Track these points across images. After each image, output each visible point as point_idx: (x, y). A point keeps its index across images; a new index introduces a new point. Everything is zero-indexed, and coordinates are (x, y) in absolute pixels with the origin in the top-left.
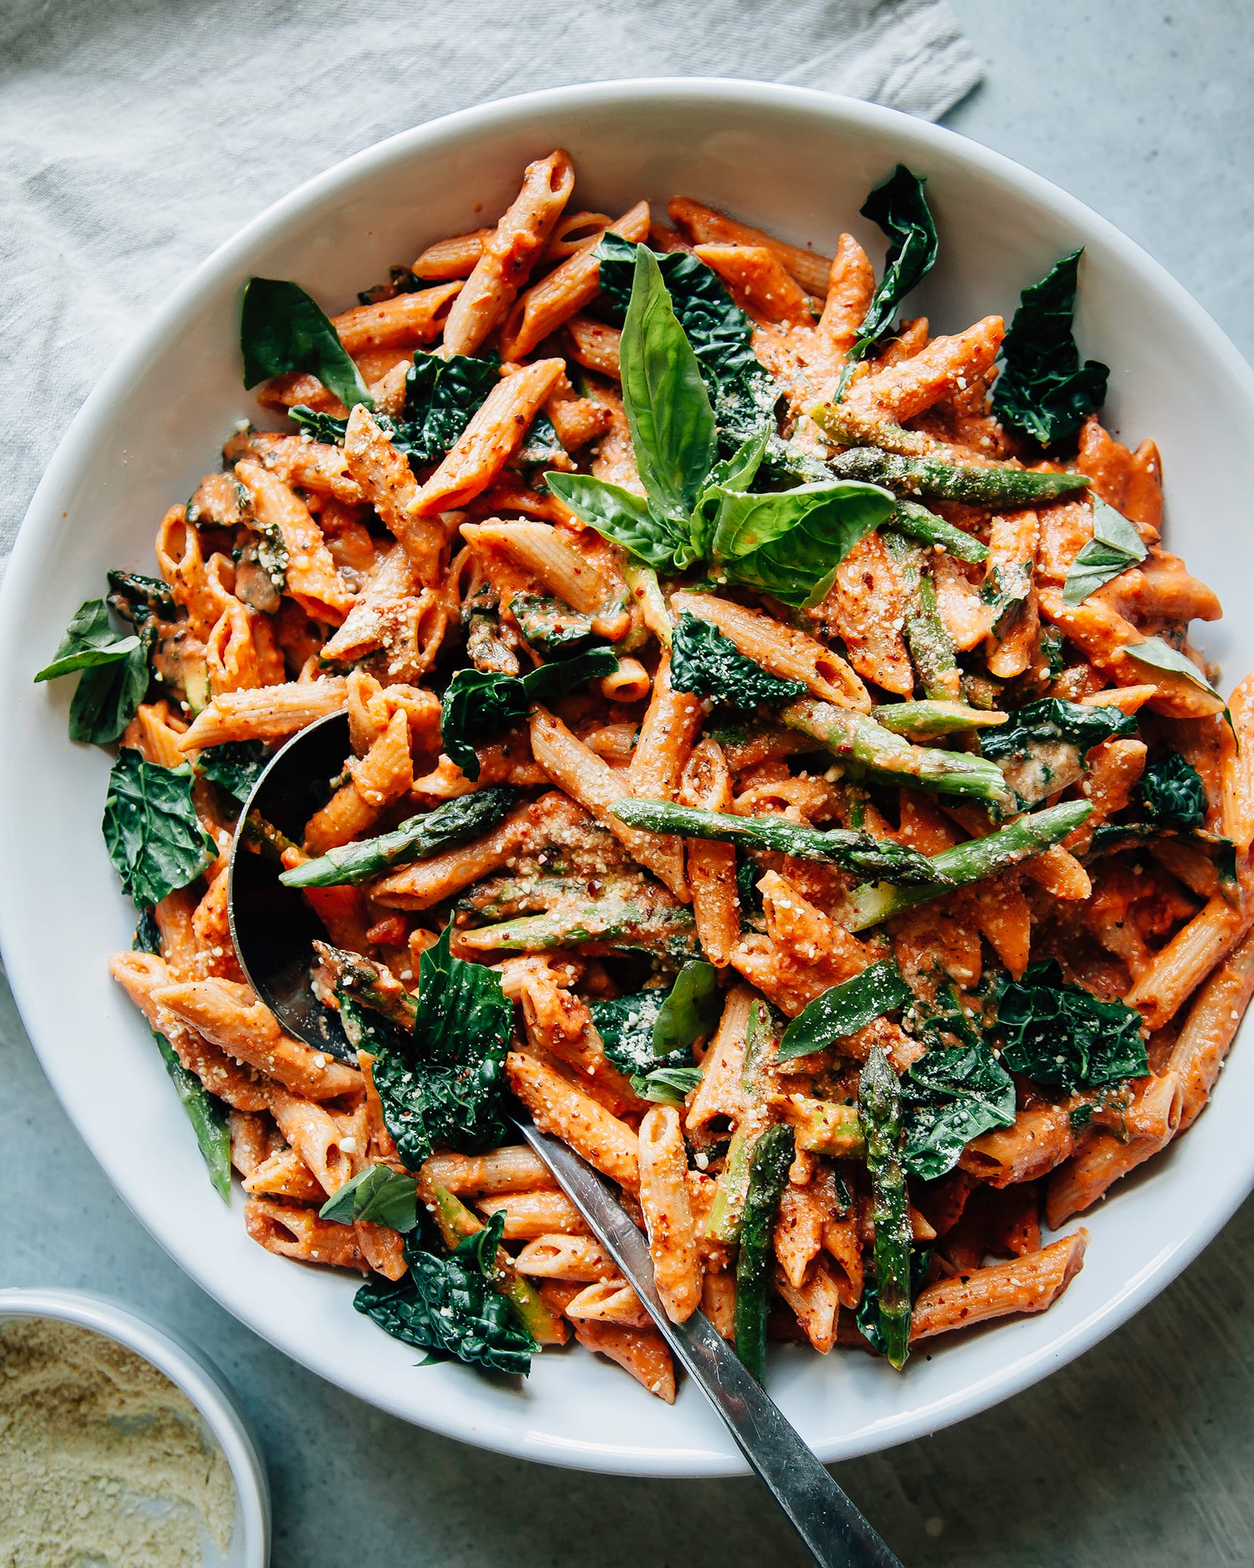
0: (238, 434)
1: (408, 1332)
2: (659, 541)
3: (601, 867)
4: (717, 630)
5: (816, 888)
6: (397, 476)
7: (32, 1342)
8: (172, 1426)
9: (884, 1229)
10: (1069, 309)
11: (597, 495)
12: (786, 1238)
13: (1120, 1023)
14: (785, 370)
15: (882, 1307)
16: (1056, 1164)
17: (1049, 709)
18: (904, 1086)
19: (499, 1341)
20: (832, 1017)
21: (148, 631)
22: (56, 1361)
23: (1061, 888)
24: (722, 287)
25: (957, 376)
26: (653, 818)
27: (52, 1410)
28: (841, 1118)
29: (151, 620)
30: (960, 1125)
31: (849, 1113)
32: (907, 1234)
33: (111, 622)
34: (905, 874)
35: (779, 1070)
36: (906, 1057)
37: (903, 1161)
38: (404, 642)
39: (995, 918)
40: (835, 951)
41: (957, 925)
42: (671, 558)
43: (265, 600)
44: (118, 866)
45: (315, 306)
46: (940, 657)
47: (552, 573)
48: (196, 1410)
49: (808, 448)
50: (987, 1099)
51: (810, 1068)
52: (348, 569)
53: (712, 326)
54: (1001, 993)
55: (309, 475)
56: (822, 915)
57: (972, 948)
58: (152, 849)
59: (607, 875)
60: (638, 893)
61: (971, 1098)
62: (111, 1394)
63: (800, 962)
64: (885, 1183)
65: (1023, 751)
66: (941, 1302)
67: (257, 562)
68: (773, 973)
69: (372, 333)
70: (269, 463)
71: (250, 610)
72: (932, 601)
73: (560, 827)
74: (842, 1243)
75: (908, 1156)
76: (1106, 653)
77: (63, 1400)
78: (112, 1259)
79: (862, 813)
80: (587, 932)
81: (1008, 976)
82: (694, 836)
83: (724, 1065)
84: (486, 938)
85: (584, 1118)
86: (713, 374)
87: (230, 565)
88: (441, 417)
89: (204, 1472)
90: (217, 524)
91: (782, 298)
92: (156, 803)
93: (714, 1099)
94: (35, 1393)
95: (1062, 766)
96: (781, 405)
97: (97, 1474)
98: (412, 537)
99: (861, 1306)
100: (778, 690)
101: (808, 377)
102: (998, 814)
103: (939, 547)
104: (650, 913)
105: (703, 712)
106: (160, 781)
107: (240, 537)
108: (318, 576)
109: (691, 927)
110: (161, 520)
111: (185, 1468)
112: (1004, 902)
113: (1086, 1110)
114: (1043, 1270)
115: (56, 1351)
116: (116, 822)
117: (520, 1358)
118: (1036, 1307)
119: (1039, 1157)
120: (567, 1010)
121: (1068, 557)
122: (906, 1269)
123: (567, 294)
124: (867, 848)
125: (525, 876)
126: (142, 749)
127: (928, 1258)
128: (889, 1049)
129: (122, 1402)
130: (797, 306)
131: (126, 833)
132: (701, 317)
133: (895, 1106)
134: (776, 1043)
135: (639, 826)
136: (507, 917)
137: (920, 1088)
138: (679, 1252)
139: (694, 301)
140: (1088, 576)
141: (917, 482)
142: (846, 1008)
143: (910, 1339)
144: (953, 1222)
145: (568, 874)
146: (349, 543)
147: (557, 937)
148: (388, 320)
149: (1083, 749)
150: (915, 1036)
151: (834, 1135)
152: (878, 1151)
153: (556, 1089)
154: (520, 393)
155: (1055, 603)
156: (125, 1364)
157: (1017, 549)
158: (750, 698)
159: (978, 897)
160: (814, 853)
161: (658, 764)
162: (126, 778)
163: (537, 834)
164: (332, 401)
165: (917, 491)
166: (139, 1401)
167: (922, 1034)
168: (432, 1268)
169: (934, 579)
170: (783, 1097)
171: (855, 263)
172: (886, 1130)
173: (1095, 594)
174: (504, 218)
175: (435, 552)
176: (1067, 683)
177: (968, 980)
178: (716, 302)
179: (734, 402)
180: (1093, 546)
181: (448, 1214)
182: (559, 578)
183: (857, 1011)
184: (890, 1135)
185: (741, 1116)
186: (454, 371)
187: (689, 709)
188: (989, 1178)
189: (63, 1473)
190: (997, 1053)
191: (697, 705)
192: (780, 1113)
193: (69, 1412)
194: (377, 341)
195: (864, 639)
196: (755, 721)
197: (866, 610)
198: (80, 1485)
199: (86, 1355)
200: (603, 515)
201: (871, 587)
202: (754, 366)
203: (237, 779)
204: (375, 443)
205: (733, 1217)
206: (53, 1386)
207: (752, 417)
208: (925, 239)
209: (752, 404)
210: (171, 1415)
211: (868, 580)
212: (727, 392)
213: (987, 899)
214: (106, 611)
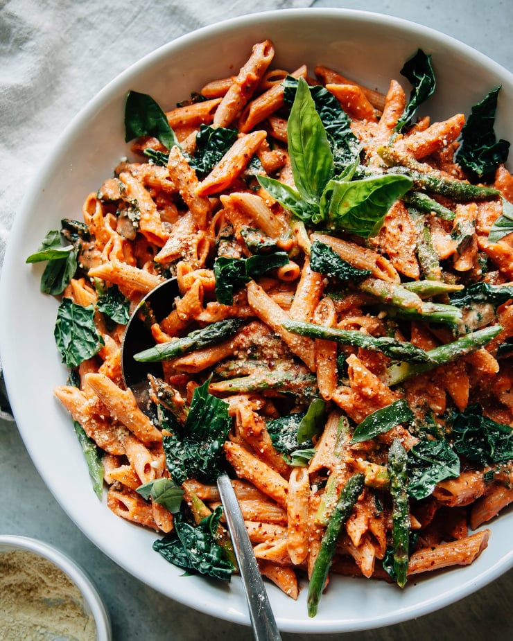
0: (122, 163)
1: (176, 560)
2: (306, 212)
3: (276, 356)
4: (331, 248)
5: (373, 365)
6: (190, 177)
7: (10, 562)
8: (70, 604)
9: (397, 522)
10: (493, 115)
11: (279, 189)
12: (352, 523)
13: (508, 434)
14: (365, 138)
15: (395, 558)
16: (477, 497)
17: (481, 287)
18: (409, 457)
19: (217, 564)
20: (377, 424)
21: (78, 245)
22: (20, 571)
23: (485, 367)
24: (338, 103)
25: (443, 139)
26: (300, 328)
27: (18, 594)
28: (379, 470)
29: (79, 240)
30: (434, 475)
31: (383, 469)
32: (408, 524)
33: (62, 241)
34: (415, 358)
35: (352, 448)
36: (410, 444)
37: (407, 490)
38: (191, 255)
39: (453, 382)
40: (380, 393)
41: (435, 385)
42: (311, 218)
43: (130, 234)
44: (61, 351)
45: (158, 106)
46: (432, 261)
47: (260, 218)
48: (81, 597)
49: (375, 170)
50: (447, 465)
51: (366, 447)
52: (167, 223)
53: (332, 119)
54: (454, 418)
55: (152, 179)
56: (375, 376)
57: (442, 396)
58: (75, 342)
59: (277, 359)
60: (291, 368)
61: (439, 464)
62: (44, 588)
63: (364, 397)
64: (399, 500)
65: (468, 306)
66: (422, 558)
67: (127, 217)
68: (351, 403)
69: (182, 119)
70: (134, 174)
71: (123, 238)
72: (429, 237)
73: (258, 337)
74: (378, 529)
75: (409, 489)
76: (507, 265)
77: (23, 590)
78: (48, 529)
79: (394, 333)
80: (267, 384)
81: (457, 410)
82: (319, 338)
83: (326, 445)
84: (222, 386)
85: (260, 470)
86: (333, 138)
87: (115, 219)
88: (211, 154)
89: (83, 625)
90: (110, 200)
91: (364, 109)
92: (78, 322)
93: (321, 460)
94: (11, 585)
95: (487, 314)
96: (363, 153)
97: (36, 623)
98: (195, 205)
99: (385, 558)
100: (358, 273)
101: (375, 141)
102: (457, 333)
103: (433, 213)
104: (296, 376)
105: (324, 284)
106: (79, 312)
107: (120, 205)
108: (154, 223)
109: (316, 382)
110: (87, 197)
111: (75, 623)
112: (458, 375)
113: (492, 473)
114: (470, 545)
115: (21, 566)
116: (60, 331)
117: (226, 572)
118: (466, 563)
119: (470, 493)
120: (256, 422)
121: (490, 223)
122: (407, 541)
123: (269, 103)
124: (398, 345)
125: (241, 359)
126: (72, 298)
127: (417, 537)
128: (403, 439)
129: (49, 592)
130: (370, 113)
131: (64, 335)
132: (328, 115)
133: (405, 465)
134: (351, 436)
135: (293, 332)
136: (231, 377)
137: (416, 458)
138: (302, 533)
139: (325, 108)
140: (500, 231)
141: (424, 183)
142: (384, 420)
143: (407, 574)
144: (428, 522)
145: (260, 359)
146: (167, 211)
147: (253, 386)
148: (189, 113)
149: (497, 306)
150: (415, 435)
151: (376, 478)
152: (396, 485)
153: (247, 457)
154: (246, 144)
155: (484, 242)
156: (51, 574)
157: (468, 216)
158: (346, 275)
159: (446, 372)
160: (373, 347)
161: (304, 306)
162: (65, 311)
163: (247, 339)
164: (164, 149)
165: (424, 188)
166: (56, 592)
167: (418, 433)
168: (189, 531)
169: (430, 229)
170: (353, 459)
171: (398, 92)
172: (400, 476)
173: (503, 239)
174: (242, 68)
175: (205, 213)
176: (489, 278)
177: (439, 411)
178: (335, 110)
179: (341, 151)
180: (502, 218)
181: (197, 507)
182: (263, 220)
183: (389, 421)
184: (402, 478)
185: (333, 468)
186: (218, 134)
187: (318, 283)
188: (446, 502)
189: (21, 622)
190: (451, 445)
191: (321, 281)
192: (351, 468)
193: (25, 595)
194: (184, 123)
195: (398, 253)
196: (347, 290)
197: (399, 240)
198: (28, 628)
199: (34, 570)
200: (281, 197)
201: (401, 230)
202: (351, 135)
203: (113, 312)
204: (181, 162)
205: (328, 513)
206: (19, 583)
207: (349, 158)
208: (430, 81)
209: (350, 152)
210: (70, 600)
211: (400, 227)
212: (339, 147)
213: (450, 373)
214: (59, 236)
